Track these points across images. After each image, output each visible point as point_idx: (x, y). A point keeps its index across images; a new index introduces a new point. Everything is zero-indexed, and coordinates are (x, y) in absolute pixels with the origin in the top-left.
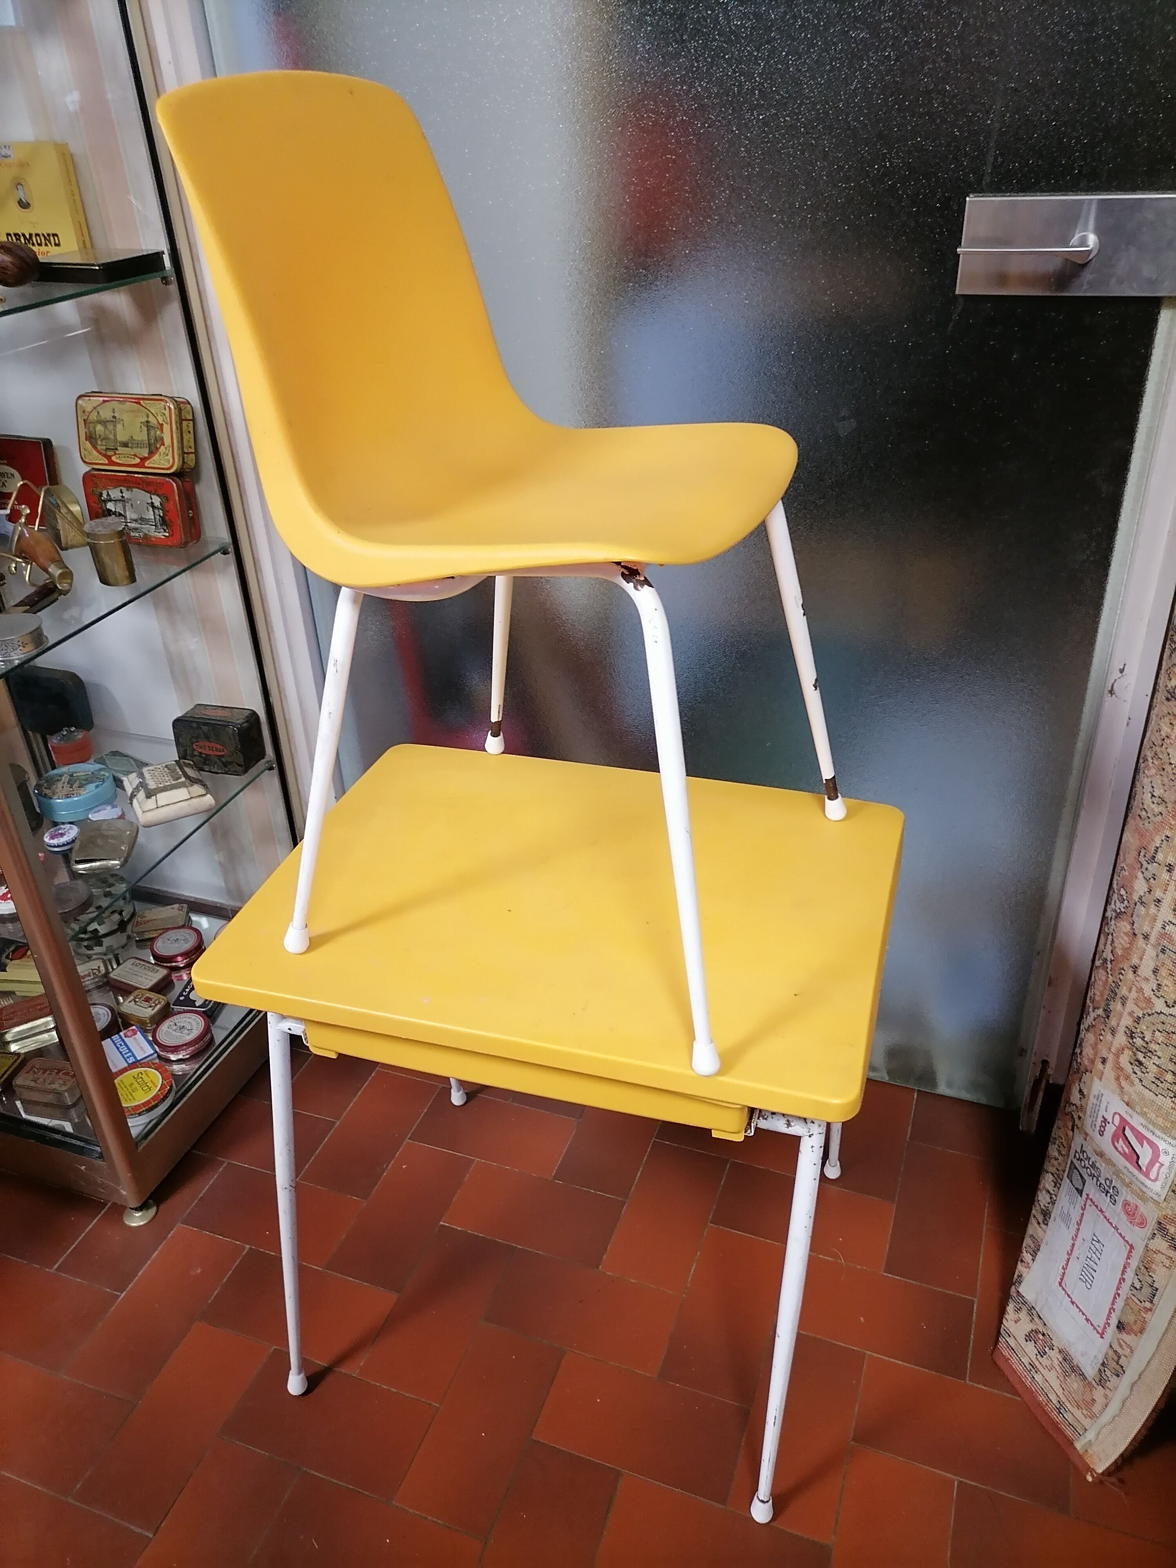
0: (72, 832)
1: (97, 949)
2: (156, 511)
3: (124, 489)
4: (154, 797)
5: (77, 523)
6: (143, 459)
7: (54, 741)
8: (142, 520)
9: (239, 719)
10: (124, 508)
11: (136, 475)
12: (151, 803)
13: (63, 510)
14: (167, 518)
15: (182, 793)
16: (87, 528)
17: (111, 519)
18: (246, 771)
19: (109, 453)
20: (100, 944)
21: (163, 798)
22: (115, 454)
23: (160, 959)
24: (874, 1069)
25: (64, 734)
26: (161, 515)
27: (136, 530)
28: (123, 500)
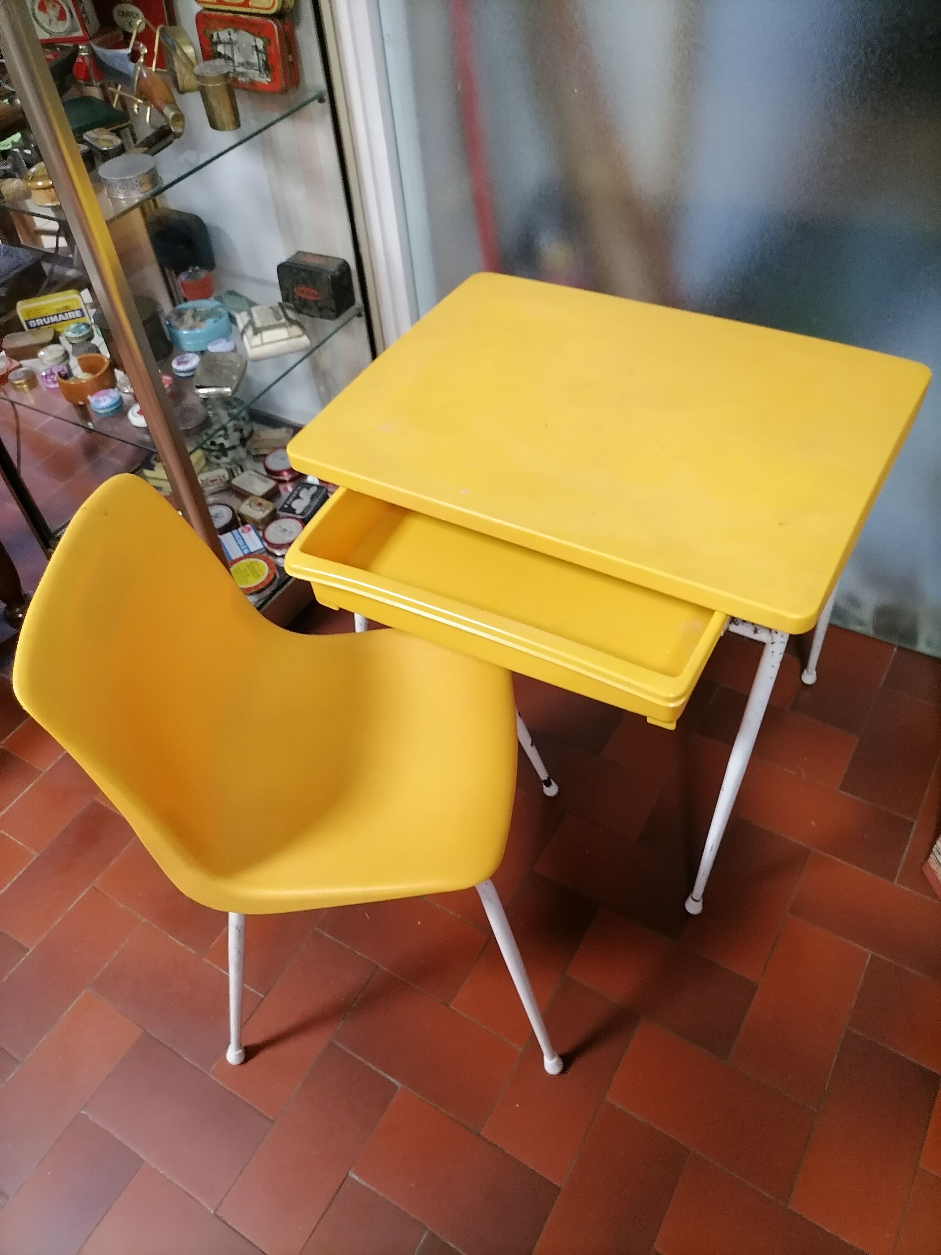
0: (194, 361)
1: (224, 459)
2: (260, 55)
3: (231, 31)
4: (259, 335)
5: (190, 64)
7: (182, 278)
8: (248, 64)
9: (333, 268)
10: (232, 50)
11: (242, 16)
12: (257, 340)
13: (179, 52)
14: (269, 64)
15: (282, 333)
16: (197, 70)
17: (219, 62)
18: (337, 316)
20: (226, 455)
21: (267, 335)
23: (271, 473)
24: (861, 623)
25: (189, 274)
26: (264, 59)
27: (242, 74)
28: (230, 43)
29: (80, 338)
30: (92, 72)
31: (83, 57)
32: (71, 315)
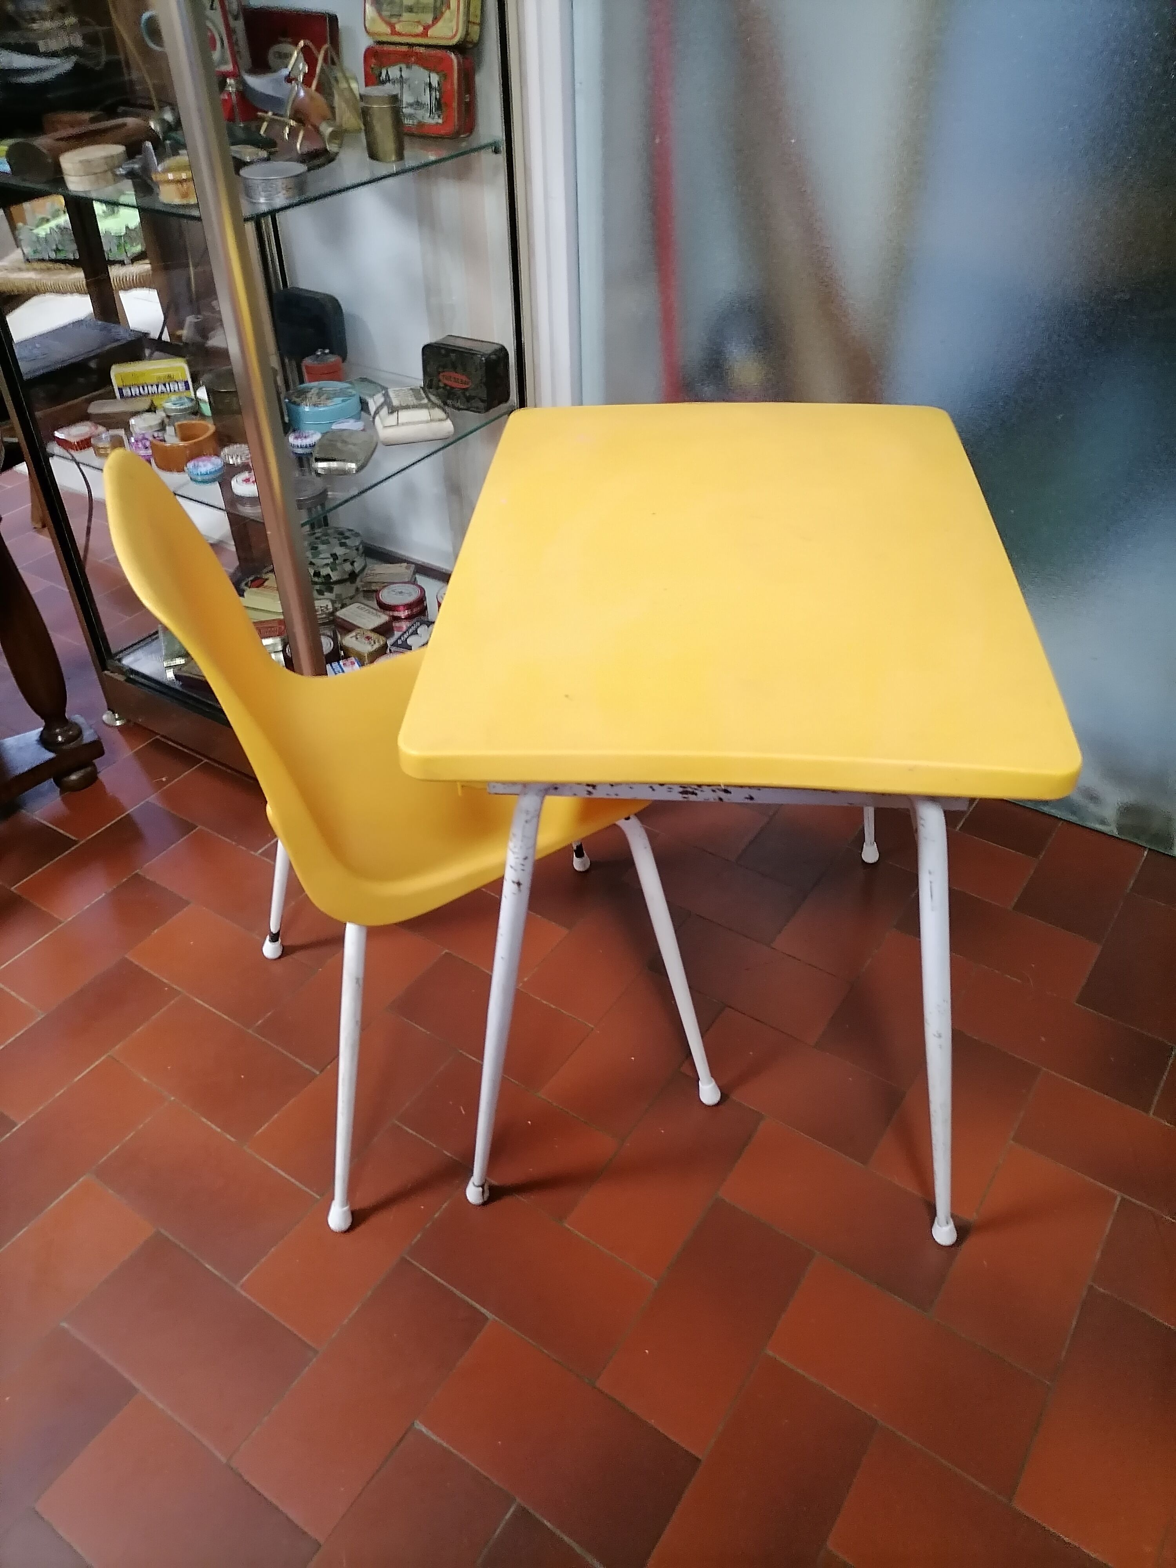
0: (315, 438)
1: (327, 594)
2: (433, 93)
3: (403, 66)
4: (395, 414)
6: (426, 28)
7: (308, 361)
8: (418, 104)
9: (488, 349)
10: (402, 89)
11: (418, 48)
12: (392, 419)
14: (442, 101)
15: (423, 414)
18: (487, 409)
19: (394, 20)
20: (331, 590)
21: (405, 416)
22: (399, 22)
23: (384, 607)
24: (1103, 822)
25: (318, 356)
26: (438, 97)
27: (411, 116)
28: (401, 81)
29: (181, 410)
30: (237, 110)
31: (229, 94)
32: (174, 387)
